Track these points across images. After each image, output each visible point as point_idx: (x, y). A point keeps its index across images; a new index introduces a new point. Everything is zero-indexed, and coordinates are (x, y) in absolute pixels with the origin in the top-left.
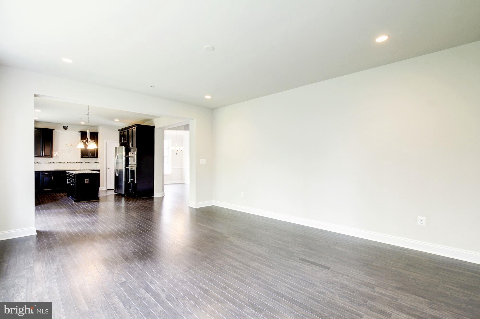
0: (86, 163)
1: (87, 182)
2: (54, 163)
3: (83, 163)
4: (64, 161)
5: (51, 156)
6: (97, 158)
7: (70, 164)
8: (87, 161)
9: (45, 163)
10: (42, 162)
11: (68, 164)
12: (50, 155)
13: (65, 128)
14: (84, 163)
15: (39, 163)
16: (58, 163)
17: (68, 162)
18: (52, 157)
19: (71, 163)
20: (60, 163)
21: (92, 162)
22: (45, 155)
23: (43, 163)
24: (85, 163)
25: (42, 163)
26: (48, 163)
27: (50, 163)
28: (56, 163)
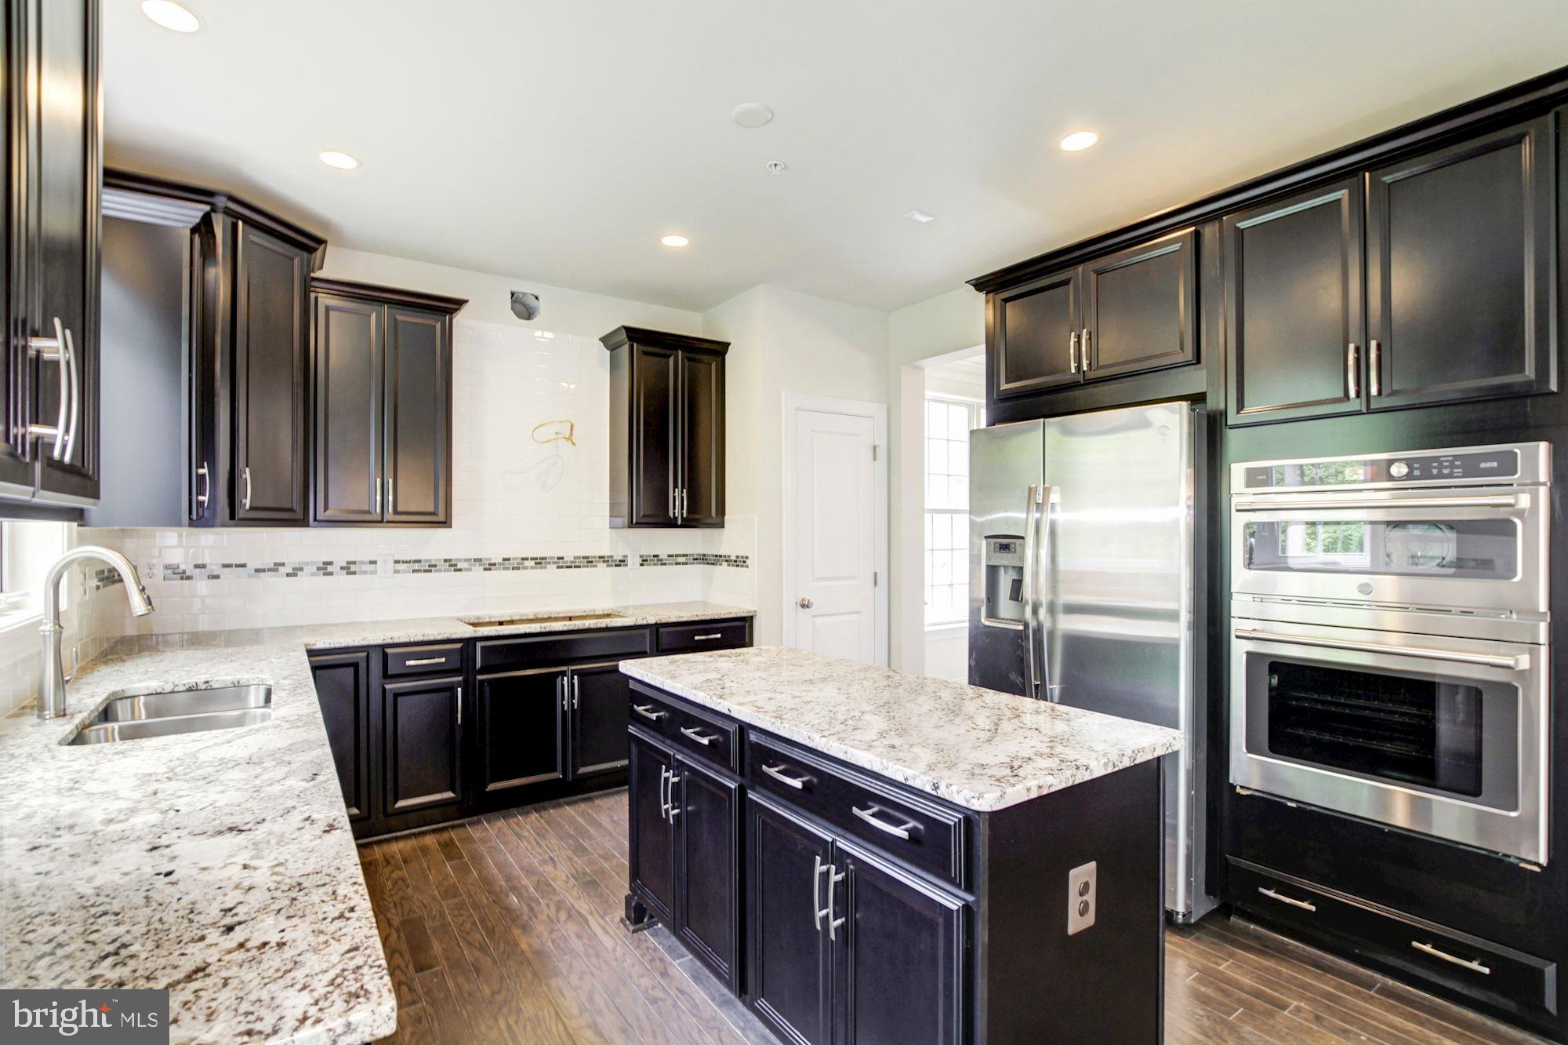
0: (644, 561)
2: (452, 565)
3: (630, 561)
4: (516, 553)
5: (440, 518)
6: (721, 525)
7: (552, 571)
8: (650, 551)
9: (396, 572)
10: (374, 562)
11: (539, 571)
12: (431, 509)
14: (634, 561)
15: (353, 568)
16: (478, 570)
17: (540, 562)
18: (446, 523)
19: (560, 562)
20: (490, 567)
21: (675, 559)
22: (400, 509)
23: (385, 567)
25: (374, 572)
26: (416, 566)
27: (425, 571)
28: (469, 570)
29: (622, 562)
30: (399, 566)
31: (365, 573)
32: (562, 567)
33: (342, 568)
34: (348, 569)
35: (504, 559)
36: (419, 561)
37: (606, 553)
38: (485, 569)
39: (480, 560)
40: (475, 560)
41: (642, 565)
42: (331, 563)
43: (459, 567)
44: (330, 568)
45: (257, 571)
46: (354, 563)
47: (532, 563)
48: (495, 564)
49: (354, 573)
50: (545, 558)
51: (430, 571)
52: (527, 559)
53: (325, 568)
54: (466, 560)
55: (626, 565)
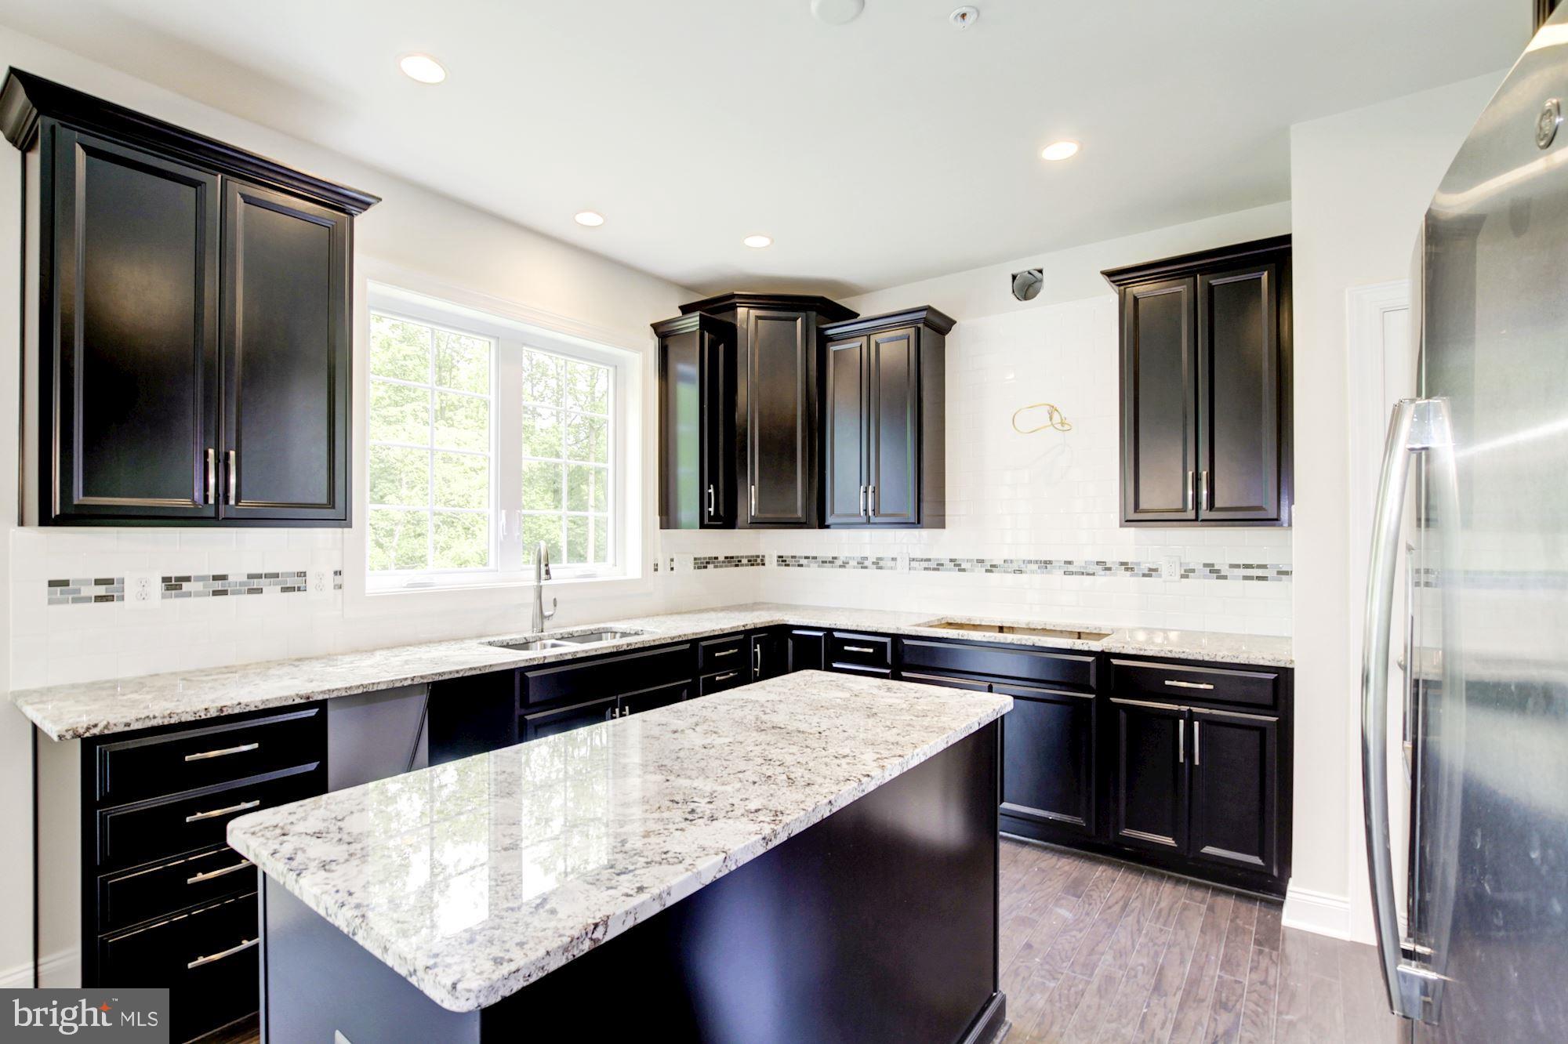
2: (957, 564)
3: (1165, 571)
4: (1017, 555)
7: (1057, 577)
8: (1196, 561)
10: (894, 559)
11: (1042, 576)
13: (1026, 287)
14: (1170, 572)
15: (881, 563)
16: (980, 570)
17: (1044, 565)
19: (1069, 568)
20: (991, 569)
23: (901, 564)
24: (1180, 571)
25: (896, 569)
26: (925, 564)
27: (934, 569)
28: (972, 570)
29: (1151, 572)
30: (913, 564)
31: (888, 568)
32: (1072, 573)
33: (873, 563)
34: (878, 564)
35: (1007, 561)
36: (929, 560)
37: (1130, 559)
38: (987, 571)
39: (981, 561)
40: (977, 561)
41: (1183, 576)
42: (868, 558)
43: (963, 567)
44: (866, 563)
45: (823, 562)
46: (882, 559)
47: (1037, 566)
48: (996, 566)
49: (881, 568)
50: (1051, 562)
51: (938, 569)
52: (1031, 562)
53: (862, 563)
54: (969, 561)
55: (1160, 576)
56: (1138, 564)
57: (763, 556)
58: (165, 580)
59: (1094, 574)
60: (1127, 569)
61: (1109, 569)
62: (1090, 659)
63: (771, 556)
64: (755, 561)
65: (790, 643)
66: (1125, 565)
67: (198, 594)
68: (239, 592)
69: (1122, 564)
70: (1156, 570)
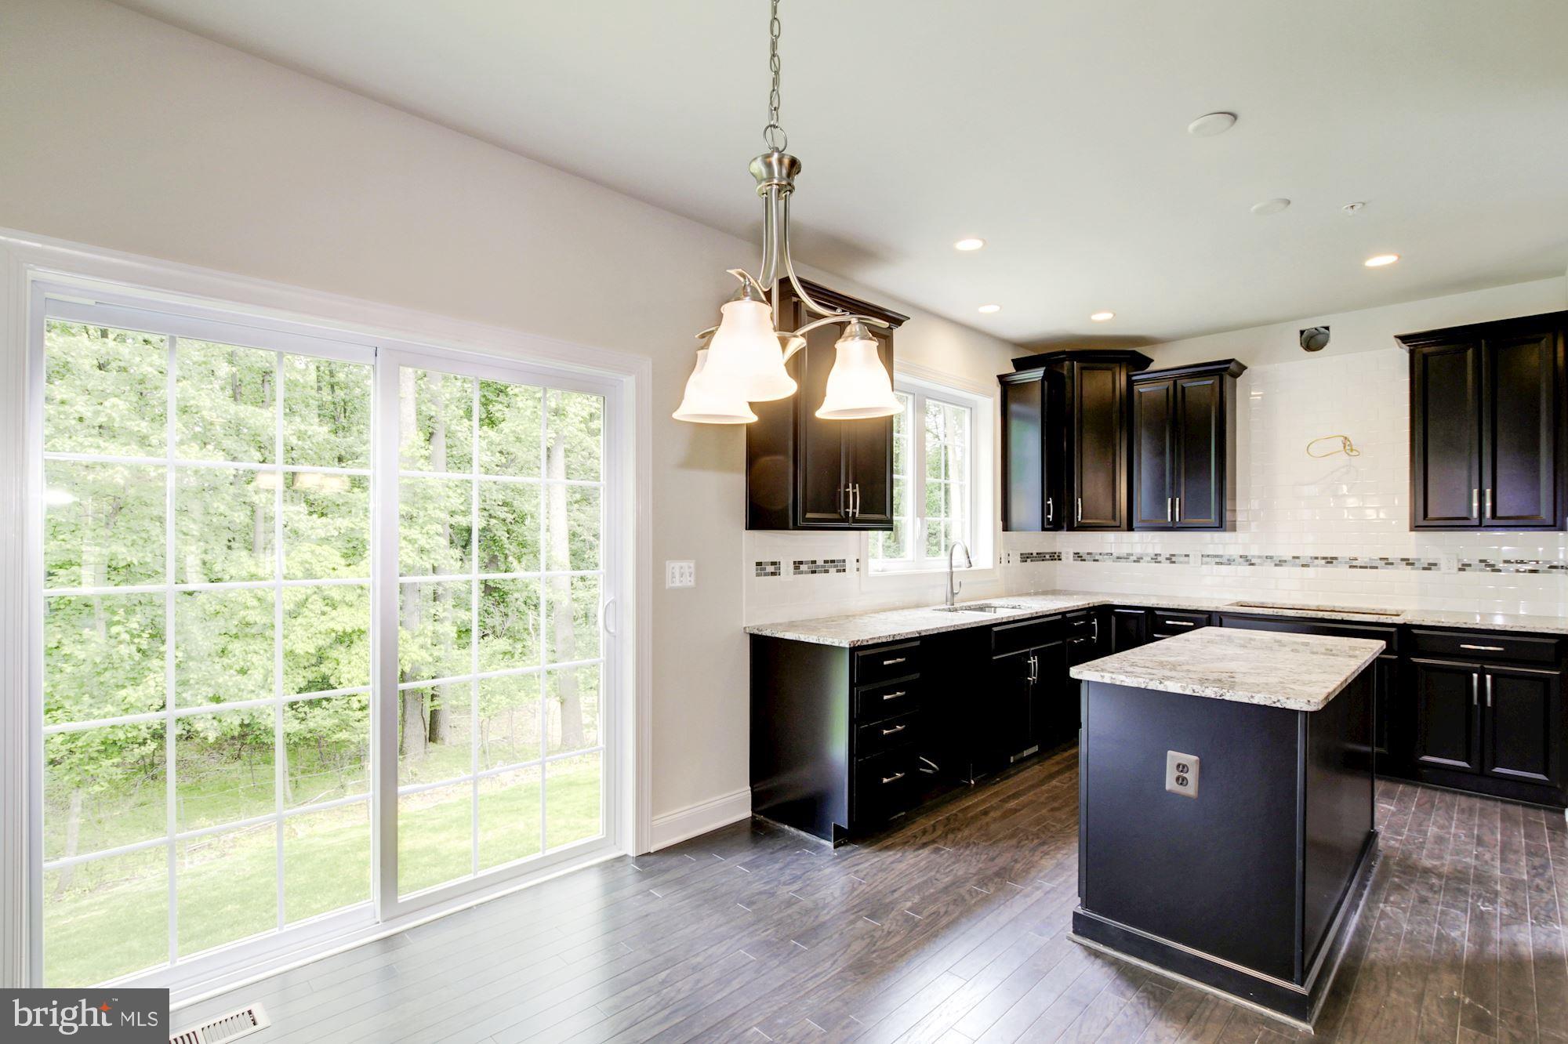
1: (1182, 781)
2: (1247, 560)
4: (1305, 552)
7: (1344, 570)
8: (1472, 557)
10: (1187, 556)
11: (1330, 569)
13: (1313, 341)
14: (1448, 566)
15: (1174, 559)
16: (1269, 565)
17: (1330, 561)
20: (1280, 563)
23: (1193, 559)
24: (1456, 565)
25: (1188, 563)
26: (1217, 560)
27: (1226, 563)
28: (1260, 564)
29: (1430, 567)
30: (1205, 559)
31: (1181, 563)
32: (1356, 567)
33: (1167, 559)
34: (1171, 559)
35: (1294, 557)
37: (1411, 555)
38: (1276, 565)
39: (1271, 557)
40: (1267, 557)
41: (1460, 570)
42: (1160, 555)
43: (1253, 562)
44: (1159, 559)
45: (1118, 558)
46: (1174, 555)
47: (1323, 562)
48: (1285, 561)
49: (1174, 562)
50: (1336, 558)
51: (1229, 564)
52: (1317, 558)
53: (1156, 558)
54: (1260, 557)
55: (1439, 569)
56: (1419, 560)
57: (1060, 553)
58: (795, 563)
59: (1376, 568)
60: (1408, 564)
61: (1392, 564)
62: (1393, 630)
63: (1067, 553)
64: (1055, 557)
65: (1113, 619)
66: (1408, 562)
67: (806, 573)
68: (821, 572)
69: (1403, 560)
70: (1435, 565)
